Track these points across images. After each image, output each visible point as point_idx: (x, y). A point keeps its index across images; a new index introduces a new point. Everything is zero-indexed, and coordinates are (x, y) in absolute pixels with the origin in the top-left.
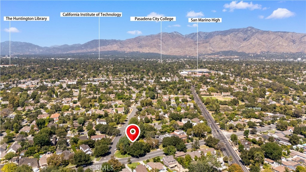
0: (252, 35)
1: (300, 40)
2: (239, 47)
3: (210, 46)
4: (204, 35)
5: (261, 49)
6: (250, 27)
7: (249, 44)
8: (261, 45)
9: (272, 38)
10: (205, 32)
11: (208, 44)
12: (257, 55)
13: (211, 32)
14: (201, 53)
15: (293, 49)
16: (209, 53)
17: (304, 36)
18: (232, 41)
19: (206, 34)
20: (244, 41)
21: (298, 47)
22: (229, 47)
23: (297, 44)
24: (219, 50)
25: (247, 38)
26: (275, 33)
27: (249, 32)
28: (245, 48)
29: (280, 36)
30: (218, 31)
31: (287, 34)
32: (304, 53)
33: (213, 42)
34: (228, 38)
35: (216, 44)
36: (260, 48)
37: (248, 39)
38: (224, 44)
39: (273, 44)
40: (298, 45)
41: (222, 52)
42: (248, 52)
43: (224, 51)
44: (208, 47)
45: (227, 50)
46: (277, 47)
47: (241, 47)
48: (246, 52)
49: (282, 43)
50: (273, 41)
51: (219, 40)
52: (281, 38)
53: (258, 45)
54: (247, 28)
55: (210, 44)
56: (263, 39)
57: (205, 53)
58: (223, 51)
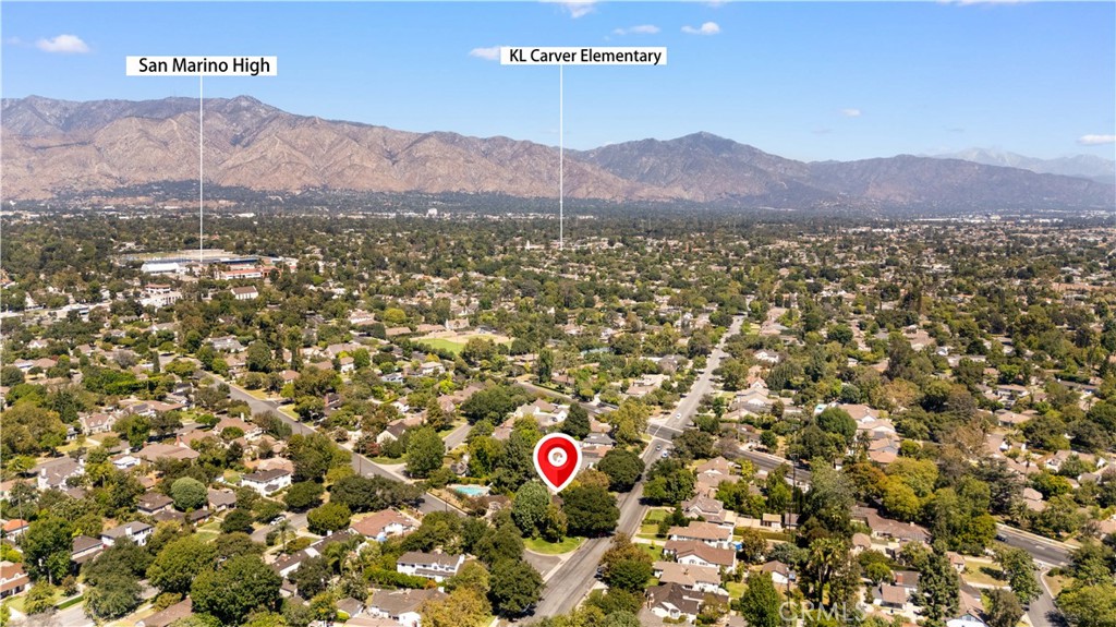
0: (260, 128)
1: (409, 154)
2: (220, 168)
3: (101, 159)
4: (57, 111)
5: (300, 178)
6: (246, 98)
7: (254, 157)
8: (297, 164)
9: (328, 142)
10: (57, 98)
11: (89, 151)
12: (294, 197)
13: (86, 103)
14: (64, 188)
15: (394, 181)
16: (104, 187)
17: (415, 142)
18: (191, 143)
19: (66, 109)
20: (234, 145)
21: (407, 175)
22: (185, 168)
23: (402, 163)
24: (143, 178)
25: (243, 137)
26: (333, 126)
27: (249, 116)
28: (247, 173)
29: (348, 135)
30: (116, 102)
31: (369, 132)
32: (427, 194)
33: (111, 144)
34: (173, 130)
35: (128, 154)
36: (298, 174)
37: (246, 140)
38: (160, 153)
39: (335, 163)
40: (405, 168)
41: (157, 184)
42: (259, 186)
43: (166, 182)
44: (94, 162)
45: (175, 176)
46: (348, 172)
47: (230, 169)
48: (253, 188)
49: (362, 160)
50: (333, 152)
51: (138, 138)
52: (354, 142)
53: (290, 163)
54: (237, 99)
55: (99, 149)
56: (299, 142)
57: (86, 187)
58: (160, 180)
